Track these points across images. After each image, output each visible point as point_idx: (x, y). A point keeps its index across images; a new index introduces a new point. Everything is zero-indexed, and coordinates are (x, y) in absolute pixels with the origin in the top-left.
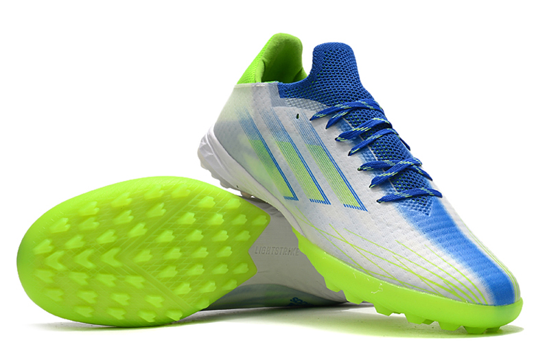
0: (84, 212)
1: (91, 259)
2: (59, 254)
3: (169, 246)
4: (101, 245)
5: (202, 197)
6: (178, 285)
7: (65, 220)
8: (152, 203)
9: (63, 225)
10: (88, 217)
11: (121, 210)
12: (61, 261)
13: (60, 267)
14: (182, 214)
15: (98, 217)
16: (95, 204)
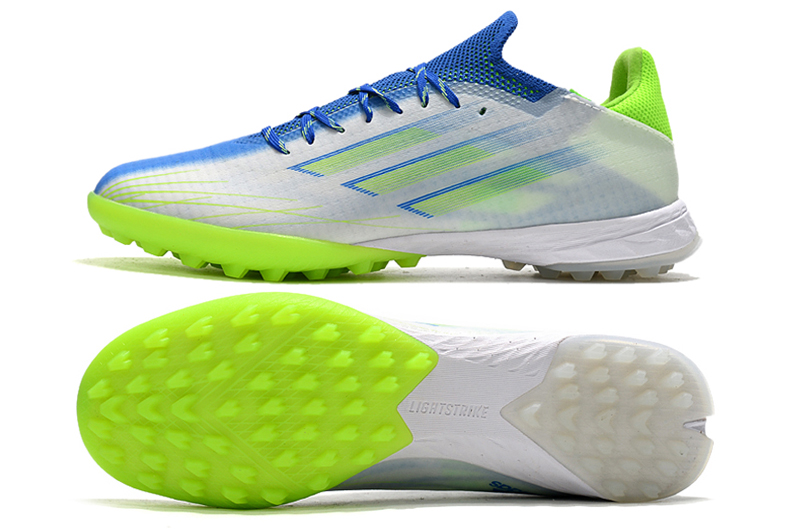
0: (148, 343)
1: (157, 409)
2: (115, 401)
3: (265, 397)
4: (172, 390)
5: (319, 325)
6: (279, 453)
7: (125, 354)
8: (244, 332)
9: (123, 361)
10: (155, 349)
11: (199, 341)
12: (119, 409)
13: (116, 418)
14: (287, 350)
15: (166, 351)
16: (163, 332)
